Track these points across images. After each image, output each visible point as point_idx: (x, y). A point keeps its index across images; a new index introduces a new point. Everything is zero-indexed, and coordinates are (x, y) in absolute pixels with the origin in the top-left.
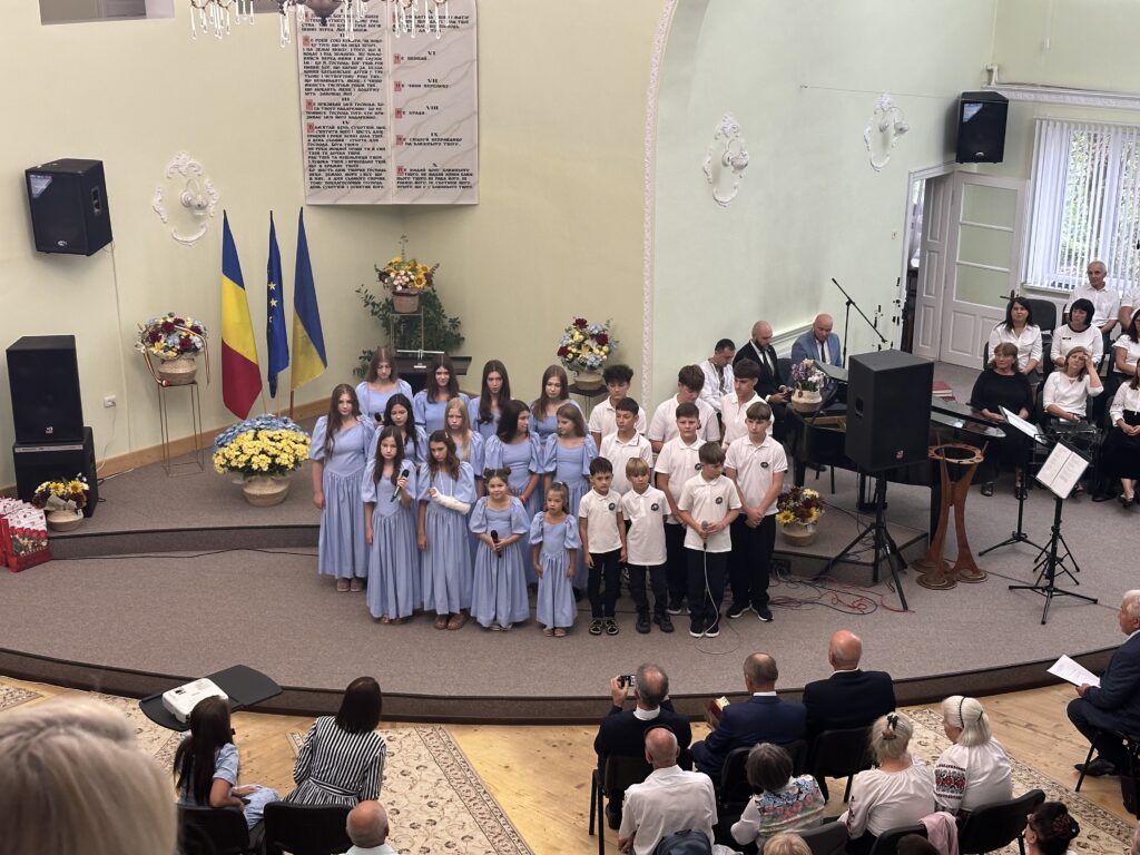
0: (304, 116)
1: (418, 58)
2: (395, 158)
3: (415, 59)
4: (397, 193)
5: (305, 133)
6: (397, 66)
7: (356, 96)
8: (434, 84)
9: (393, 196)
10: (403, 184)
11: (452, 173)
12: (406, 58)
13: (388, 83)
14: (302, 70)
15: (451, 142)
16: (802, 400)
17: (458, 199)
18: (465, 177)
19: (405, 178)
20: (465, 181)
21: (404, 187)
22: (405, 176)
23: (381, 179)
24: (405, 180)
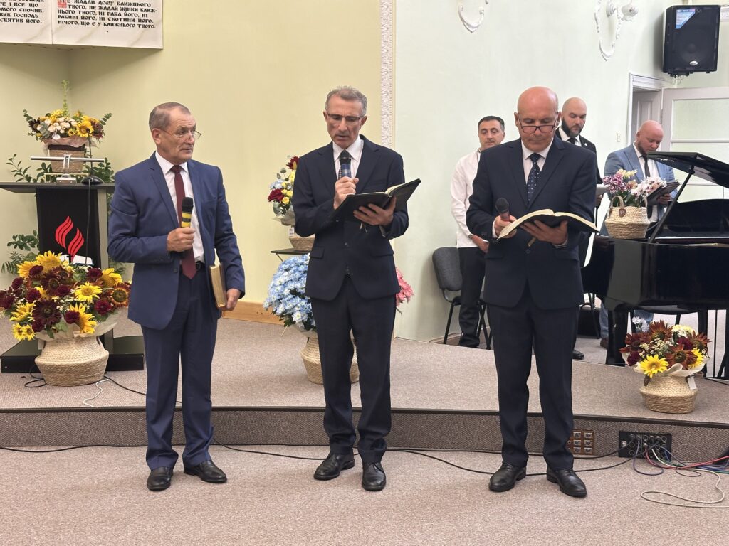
4: (58, 29)
9: (53, 34)
10: (65, 19)
11: (129, 7)
16: (626, 220)
17: (138, 40)
18: (145, 13)
19: (69, 12)
20: (145, 18)
21: (66, 22)
22: (68, 9)
23: (36, 11)
24: (68, 14)
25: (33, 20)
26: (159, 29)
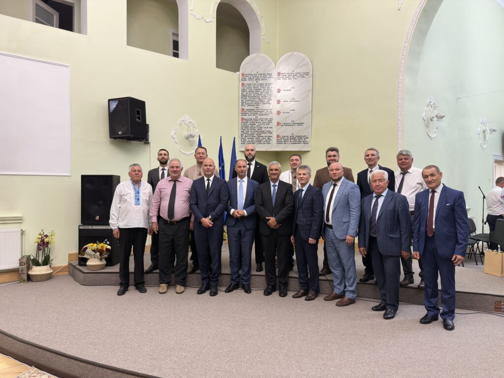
0: (240, 115)
2: (276, 131)
3: (286, 90)
4: (276, 146)
5: (240, 121)
6: (279, 93)
7: (261, 106)
8: (293, 101)
10: (279, 142)
11: (300, 137)
12: (282, 90)
13: (274, 101)
14: (240, 96)
15: (300, 124)
17: (302, 148)
20: (305, 141)
22: (280, 139)
23: (270, 140)
25: (269, 143)
26: (310, 144)
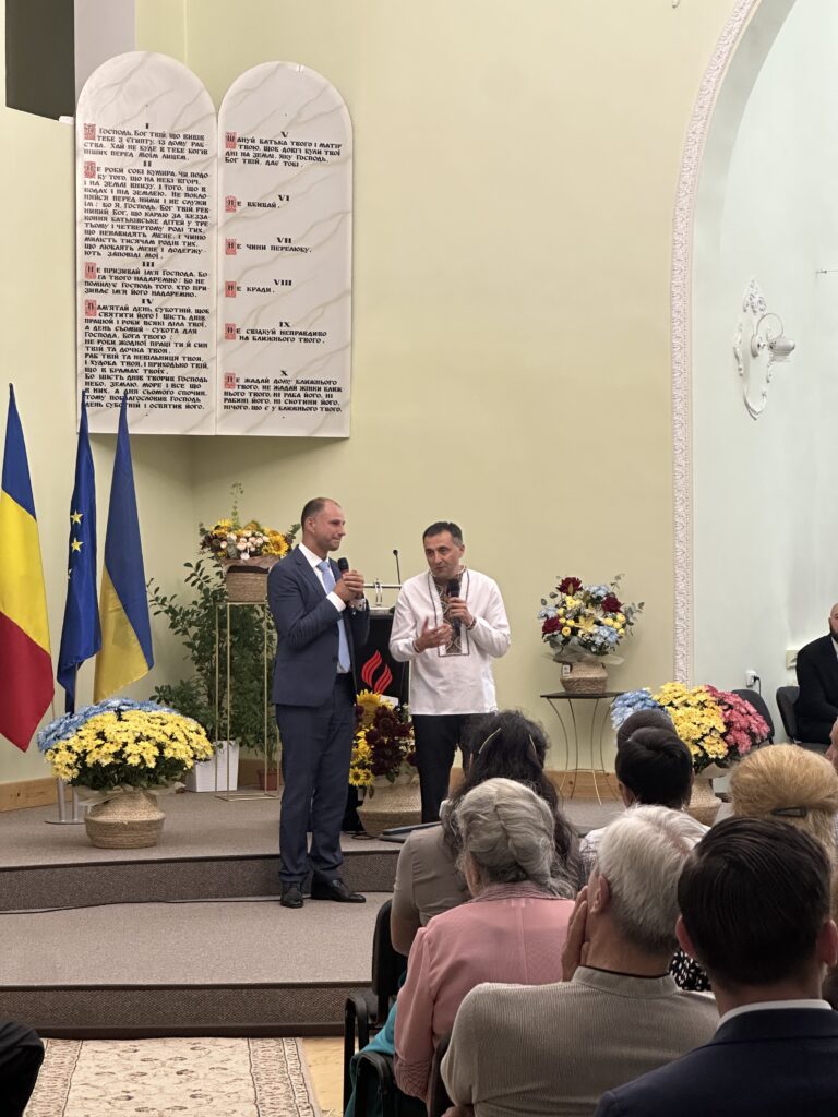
0: (81, 289)
1: (264, 205)
2: (222, 360)
3: (259, 205)
4: (223, 416)
5: (82, 316)
6: (231, 214)
7: (165, 261)
8: (286, 245)
9: (214, 421)
10: (232, 402)
11: (310, 385)
12: (244, 204)
13: (215, 241)
14: (81, 214)
15: (310, 337)
17: (317, 430)
18: (330, 393)
19: (237, 393)
20: (330, 399)
21: (234, 407)
22: (236, 390)
23: (198, 393)
24: (236, 397)
25: (194, 405)
26: (346, 412)
